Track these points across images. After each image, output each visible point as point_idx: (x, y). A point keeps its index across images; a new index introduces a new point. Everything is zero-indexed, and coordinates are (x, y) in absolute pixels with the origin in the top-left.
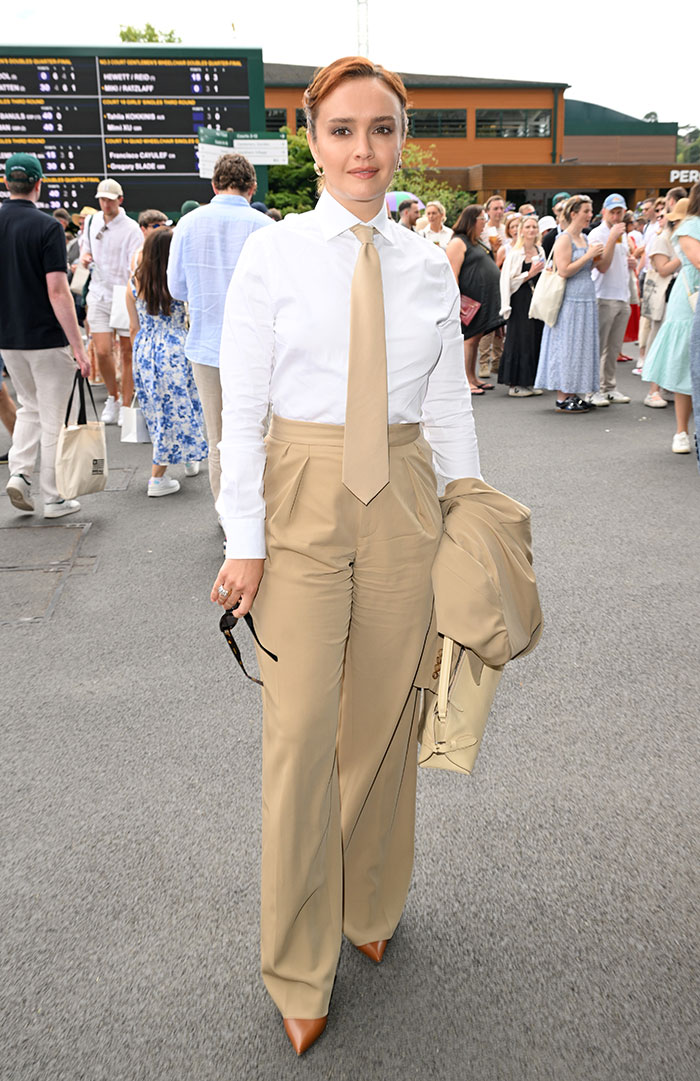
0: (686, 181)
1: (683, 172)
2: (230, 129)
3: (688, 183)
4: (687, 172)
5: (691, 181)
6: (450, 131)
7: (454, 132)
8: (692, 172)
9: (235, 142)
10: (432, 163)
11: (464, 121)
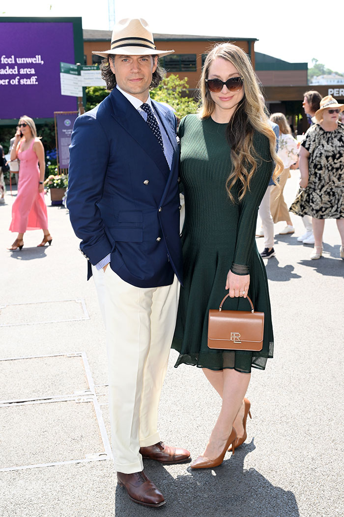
0: (338, 95)
1: (335, 90)
2: (78, 64)
3: (339, 96)
4: (338, 90)
5: (340, 95)
6: (184, 68)
7: (187, 68)
8: (341, 90)
9: (82, 72)
10: (185, 87)
11: (195, 61)
